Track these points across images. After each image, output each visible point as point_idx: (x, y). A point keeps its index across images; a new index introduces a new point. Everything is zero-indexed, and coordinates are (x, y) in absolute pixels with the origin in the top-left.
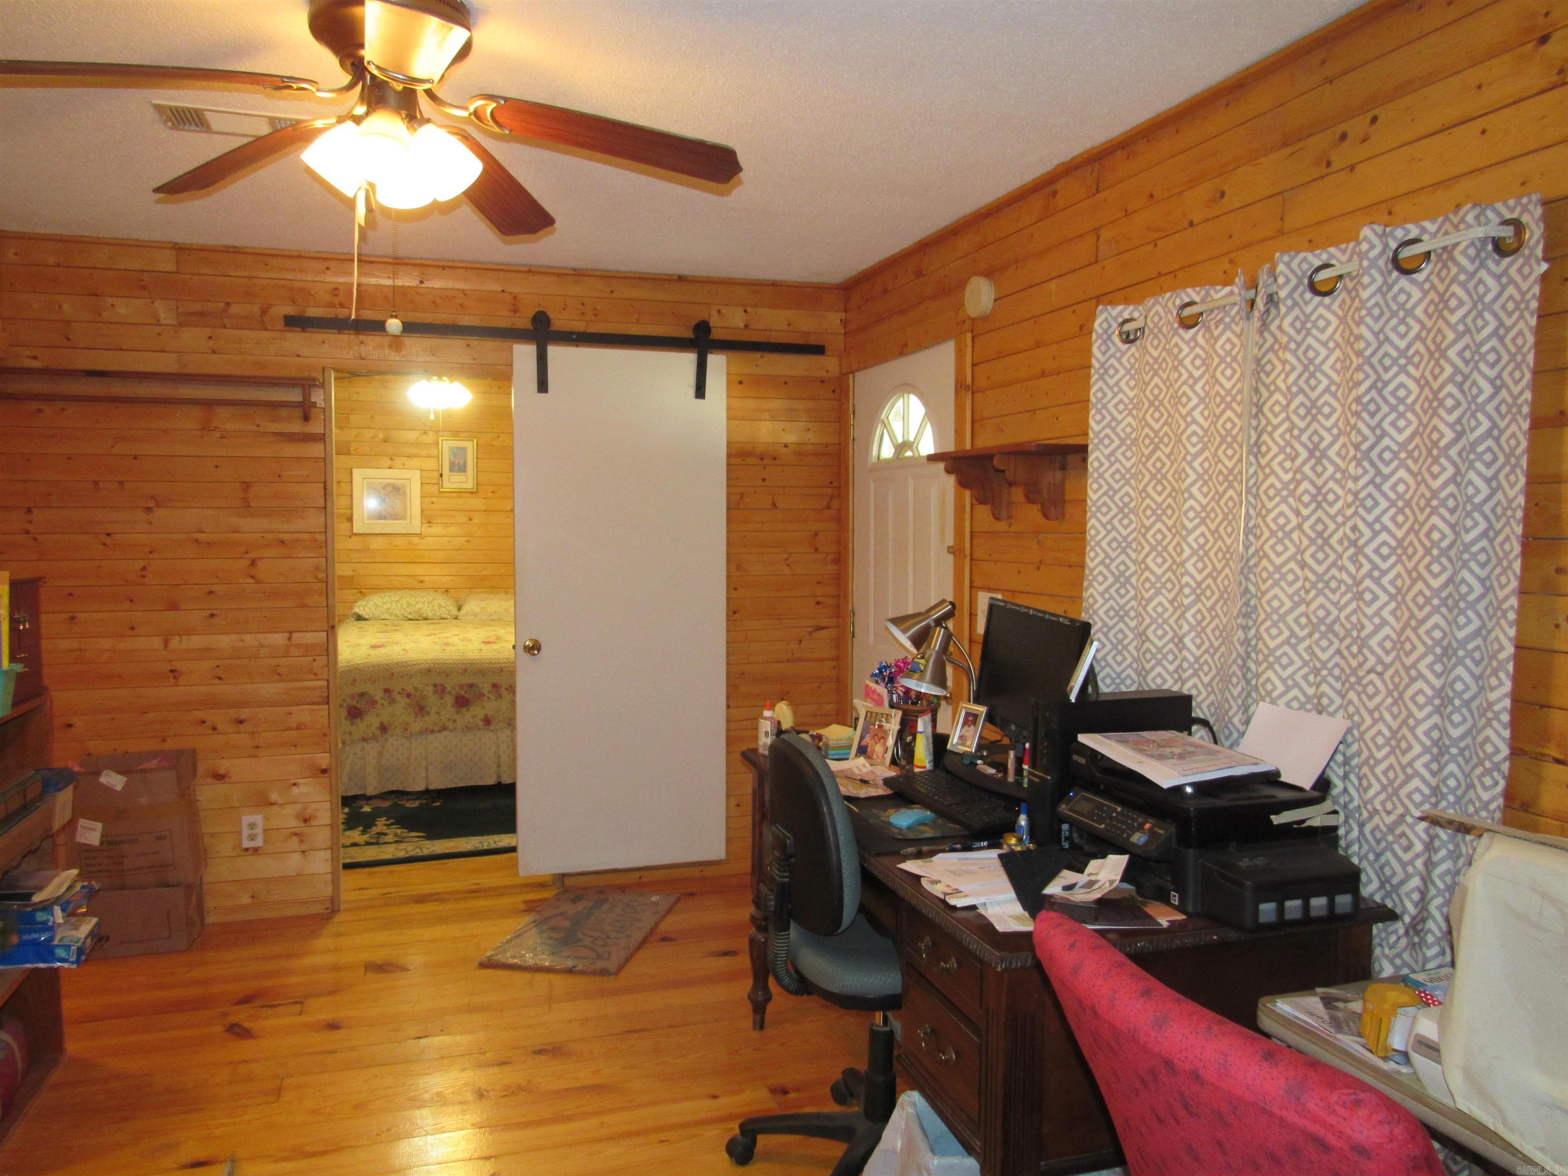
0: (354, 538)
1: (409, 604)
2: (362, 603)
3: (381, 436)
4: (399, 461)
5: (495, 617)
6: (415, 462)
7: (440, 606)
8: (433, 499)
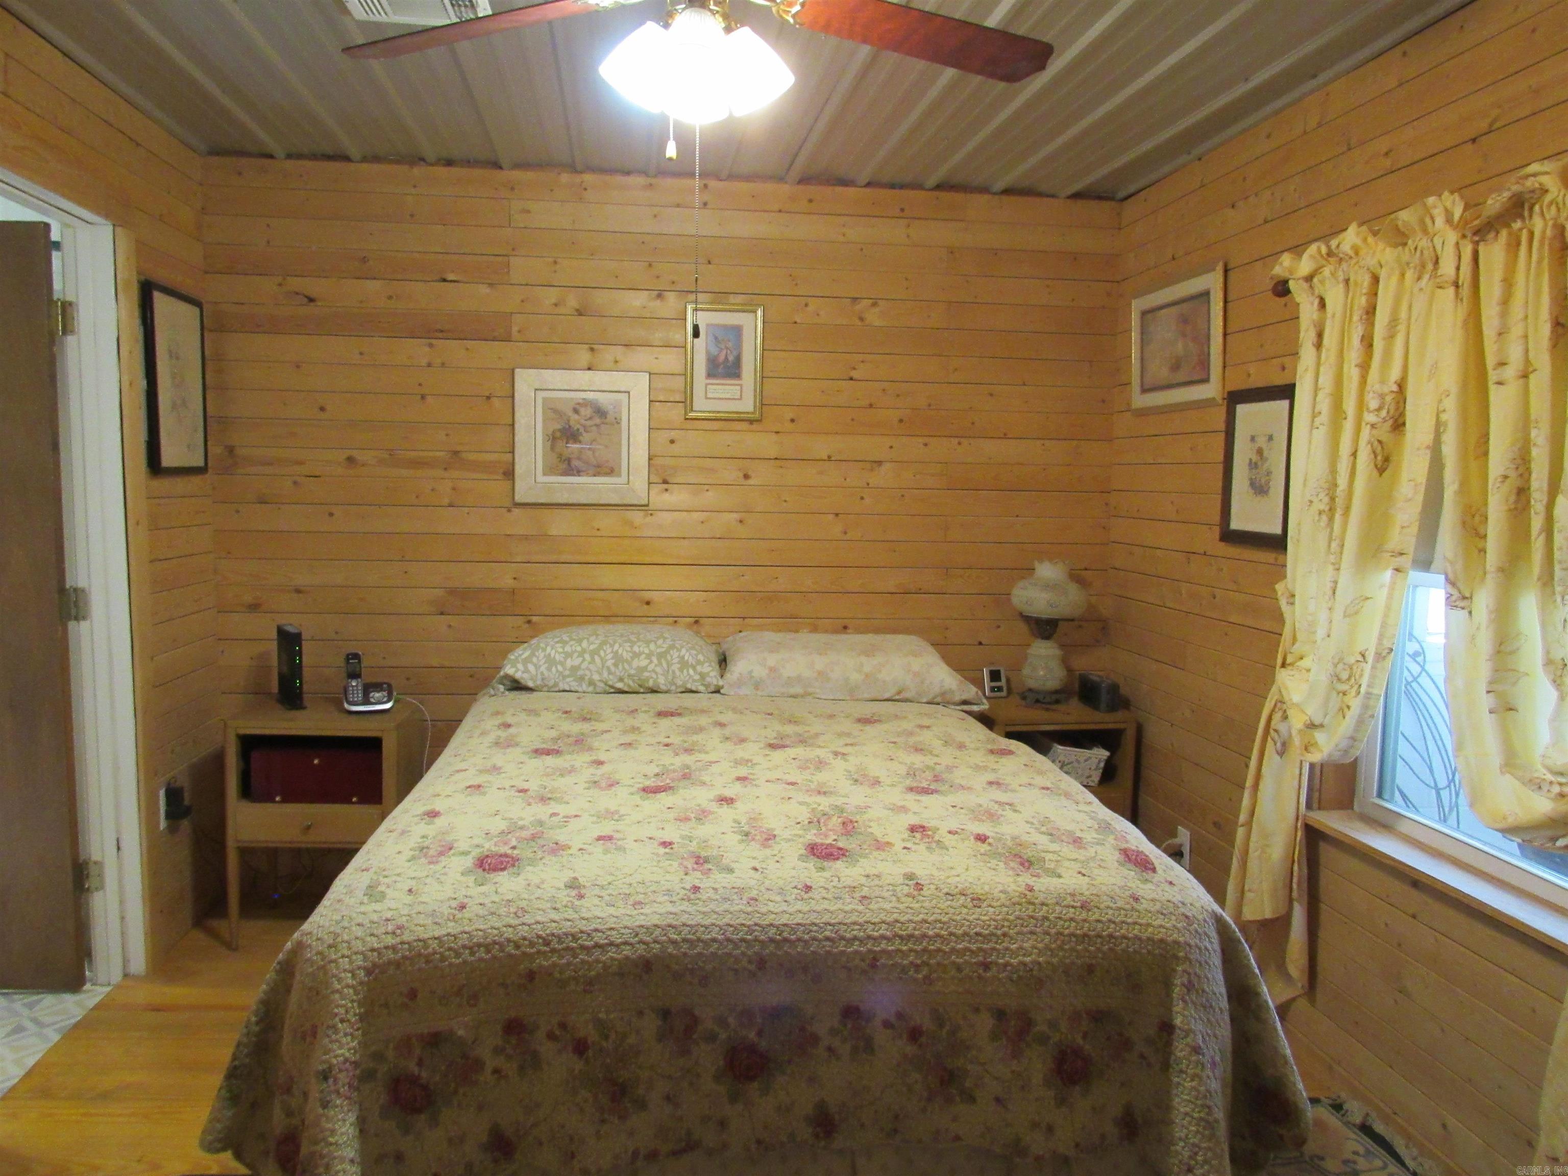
0: (516, 511)
1: (618, 659)
2: (521, 653)
3: (572, 302)
4: (609, 354)
5: (798, 690)
6: (642, 357)
7: (684, 664)
8: (674, 434)
